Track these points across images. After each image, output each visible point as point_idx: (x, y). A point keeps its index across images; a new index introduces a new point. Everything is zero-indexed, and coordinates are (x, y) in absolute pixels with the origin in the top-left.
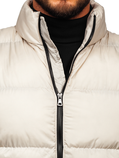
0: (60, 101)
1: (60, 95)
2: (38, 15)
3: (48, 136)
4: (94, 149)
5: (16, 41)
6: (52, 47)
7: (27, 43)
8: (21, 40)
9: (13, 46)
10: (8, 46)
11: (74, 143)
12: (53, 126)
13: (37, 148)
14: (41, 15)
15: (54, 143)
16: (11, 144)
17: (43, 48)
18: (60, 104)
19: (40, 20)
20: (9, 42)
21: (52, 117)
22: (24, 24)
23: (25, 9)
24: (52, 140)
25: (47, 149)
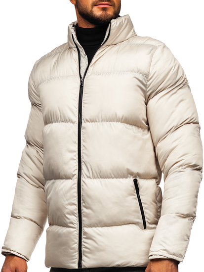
6: (80, 47)
13: (65, 123)
15: (76, 119)
17: (76, 49)
25: (71, 124)
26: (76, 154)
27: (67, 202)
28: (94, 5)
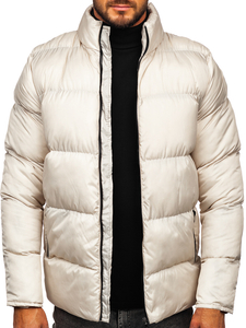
2: (101, 25)
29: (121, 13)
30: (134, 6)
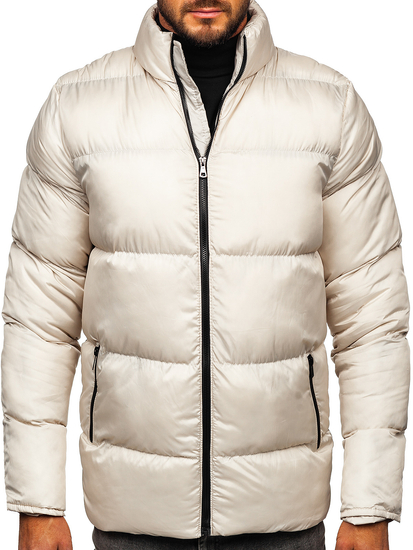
0: (203, 170)
1: (203, 160)
2: (170, 39)
3: (186, 233)
4: (255, 257)
5: (135, 75)
6: (190, 86)
7: (152, 78)
8: (143, 72)
9: (131, 83)
10: (124, 83)
11: (225, 248)
12: (193, 213)
13: (170, 256)
14: (175, 37)
15: (196, 247)
16: (133, 247)
17: (176, 87)
18: (203, 174)
19: (172, 45)
20: (125, 76)
21: (192, 197)
22: (147, 50)
23: (148, 26)
24: (194, 241)
25: (186, 258)
26: (198, 313)
27: (179, 413)
28: (186, 10)
29: (207, 22)
30: (227, 10)
